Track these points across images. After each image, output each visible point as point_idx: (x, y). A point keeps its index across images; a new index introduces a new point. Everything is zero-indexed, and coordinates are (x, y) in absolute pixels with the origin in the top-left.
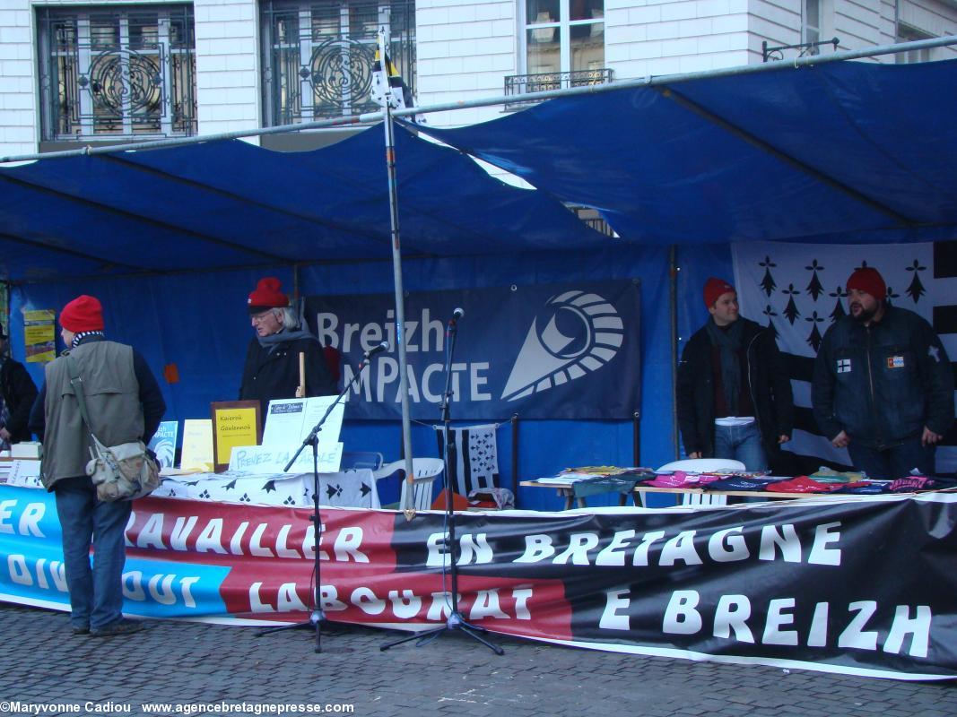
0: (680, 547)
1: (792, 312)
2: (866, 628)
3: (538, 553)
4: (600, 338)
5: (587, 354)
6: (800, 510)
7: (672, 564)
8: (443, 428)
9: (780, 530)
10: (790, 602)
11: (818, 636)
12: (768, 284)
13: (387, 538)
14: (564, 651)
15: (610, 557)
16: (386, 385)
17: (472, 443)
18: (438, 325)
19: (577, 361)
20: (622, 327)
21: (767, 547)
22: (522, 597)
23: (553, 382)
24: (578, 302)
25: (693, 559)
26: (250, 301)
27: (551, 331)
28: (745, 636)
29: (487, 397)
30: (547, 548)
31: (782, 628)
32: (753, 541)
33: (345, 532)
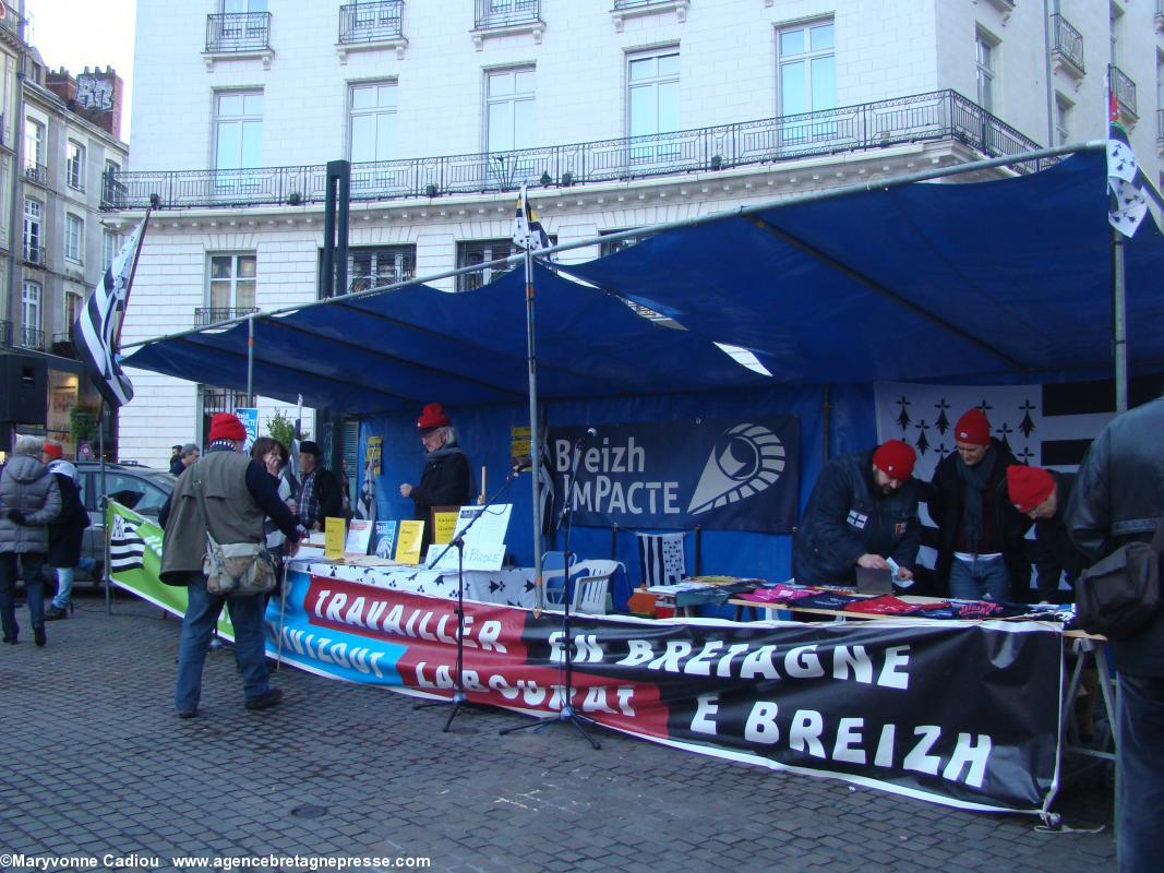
0: (759, 661)
1: (923, 444)
2: (931, 752)
3: (640, 656)
4: (767, 463)
5: (756, 477)
6: (873, 632)
7: (752, 676)
8: (645, 536)
9: (851, 650)
10: (859, 722)
11: (884, 757)
12: (904, 420)
13: (519, 633)
14: (660, 749)
15: (698, 667)
16: (602, 498)
17: (665, 548)
18: (641, 451)
19: (747, 483)
20: (783, 455)
21: (840, 666)
22: (625, 696)
23: (728, 499)
24: (749, 434)
25: (771, 673)
26: (419, 425)
27: (727, 457)
28: (818, 751)
29: (677, 510)
30: (648, 654)
31: (851, 746)
32: (826, 659)
33: (488, 624)
